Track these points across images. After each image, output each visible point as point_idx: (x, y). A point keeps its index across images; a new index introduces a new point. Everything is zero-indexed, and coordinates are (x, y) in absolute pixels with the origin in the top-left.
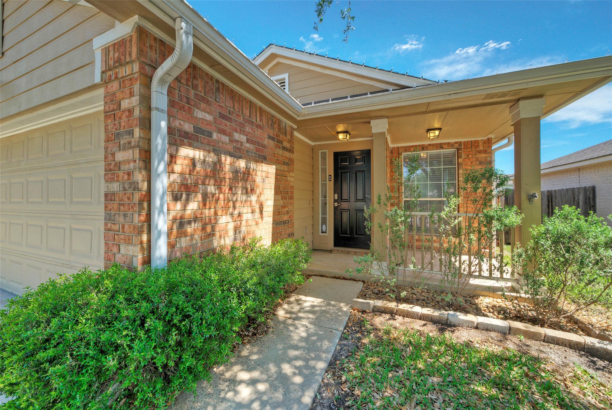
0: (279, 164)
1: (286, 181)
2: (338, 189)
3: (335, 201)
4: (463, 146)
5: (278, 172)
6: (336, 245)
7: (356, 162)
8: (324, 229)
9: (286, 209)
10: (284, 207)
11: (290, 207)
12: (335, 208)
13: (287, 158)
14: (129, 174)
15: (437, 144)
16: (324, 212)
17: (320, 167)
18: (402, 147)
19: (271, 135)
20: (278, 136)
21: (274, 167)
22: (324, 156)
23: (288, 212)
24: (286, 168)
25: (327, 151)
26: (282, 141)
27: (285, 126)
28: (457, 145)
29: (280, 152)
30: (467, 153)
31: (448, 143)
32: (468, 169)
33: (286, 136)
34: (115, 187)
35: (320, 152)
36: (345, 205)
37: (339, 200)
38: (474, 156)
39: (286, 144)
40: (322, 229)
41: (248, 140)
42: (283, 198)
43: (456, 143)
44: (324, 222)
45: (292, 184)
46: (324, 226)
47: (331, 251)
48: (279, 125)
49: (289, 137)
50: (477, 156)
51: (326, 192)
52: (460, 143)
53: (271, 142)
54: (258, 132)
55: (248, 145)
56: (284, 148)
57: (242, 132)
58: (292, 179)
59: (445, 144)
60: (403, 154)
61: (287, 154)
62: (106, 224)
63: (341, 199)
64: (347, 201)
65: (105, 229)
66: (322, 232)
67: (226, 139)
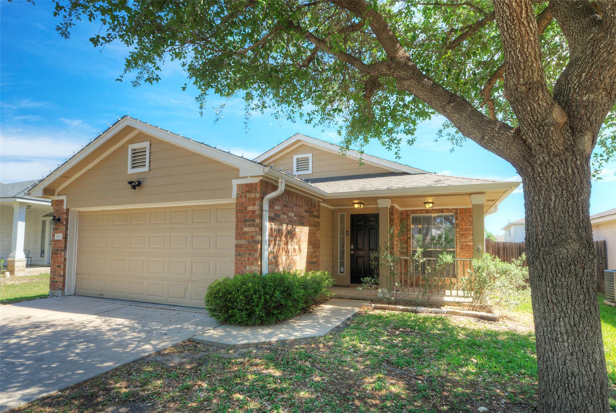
0: (311, 226)
1: (315, 236)
2: (354, 240)
3: (351, 250)
4: (459, 212)
5: (310, 231)
6: (352, 282)
7: (369, 222)
8: (342, 270)
9: (315, 254)
10: (313, 253)
11: (318, 253)
12: (352, 255)
13: (315, 222)
14: (252, 237)
15: (439, 209)
16: (342, 258)
17: (339, 225)
18: (410, 211)
19: (307, 209)
20: (310, 209)
21: (308, 228)
22: (342, 217)
23: (316, 256)
24: (315, 228)
25: (345, 213)
26: (313, 212)
27: (315, 202)
28: (455, 210)
29: (312, 219)
30: (463, 217)
31: (448, 209)
32: (463, 228)
33: (315, 208)
34: (243, 242)
35: (339, 214)
36: (360, 253)
37: (355, 249)
38: (468, 219)
39: (315, 213)
40: (340, 270)
41: (295, 216)
42: (314, 247)
43: (454, 209)
44: (342, 265)
45: (319, 239)
46: (342, 268)
47: (348, 287)
48: (311, 202)
49: (317, 208)
50: (470, 219)
51: (344, 243)
52: (457, 210)
53: (307, 214)
54: (300, 210)
55: (295, 218)
56: (314, 216)
57: (293, 211)
58: (319, 235)
59: (445, 209)
60: (411, 215)
61: (316, 220)
62: (236, 258)
63: (356, 249)
64: (361, 250)
65: (236, 260)
66: (341, 272)
67: (285, 217)
